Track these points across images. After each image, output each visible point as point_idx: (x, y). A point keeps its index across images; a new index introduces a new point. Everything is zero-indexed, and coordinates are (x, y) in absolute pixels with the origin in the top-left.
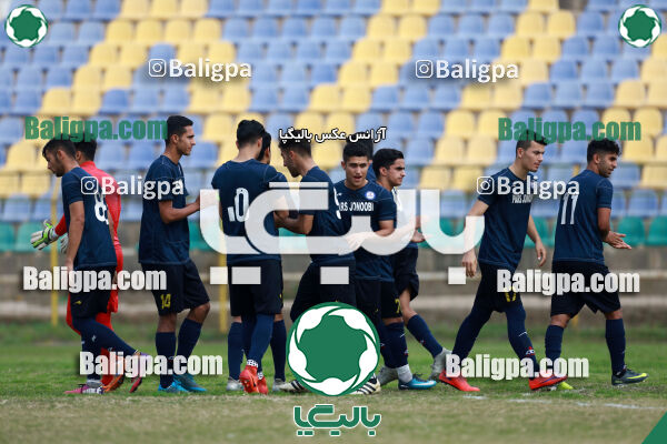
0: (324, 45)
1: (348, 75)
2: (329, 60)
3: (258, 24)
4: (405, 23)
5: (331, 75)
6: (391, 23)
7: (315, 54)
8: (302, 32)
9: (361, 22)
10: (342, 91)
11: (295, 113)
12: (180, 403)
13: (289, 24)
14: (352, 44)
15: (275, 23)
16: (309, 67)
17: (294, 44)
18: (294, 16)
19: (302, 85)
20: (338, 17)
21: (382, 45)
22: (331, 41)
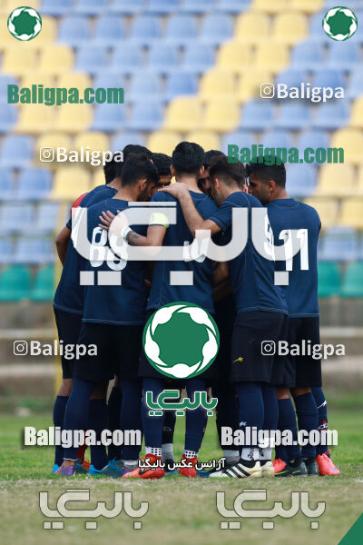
0: (182, 49)
1: (212, 86)
2: (188, 67)
3: (102, 23)
4: (282, 22)
5: (191, 86)
6: (265, 21)
7: (170, 60)
8: (155, 33)
9: (228, 20)
10: (204, 105)
11: (147, 132)
12: (9, 489)
13: (139, 23)
14: (217, 48)
15: (122, 22)
16: (164, 76)
17: (146, 48)
18: (146, 13)
19: (156, 98)
20: (199, 14)
21: (254, 49)
22: (192, 44)
